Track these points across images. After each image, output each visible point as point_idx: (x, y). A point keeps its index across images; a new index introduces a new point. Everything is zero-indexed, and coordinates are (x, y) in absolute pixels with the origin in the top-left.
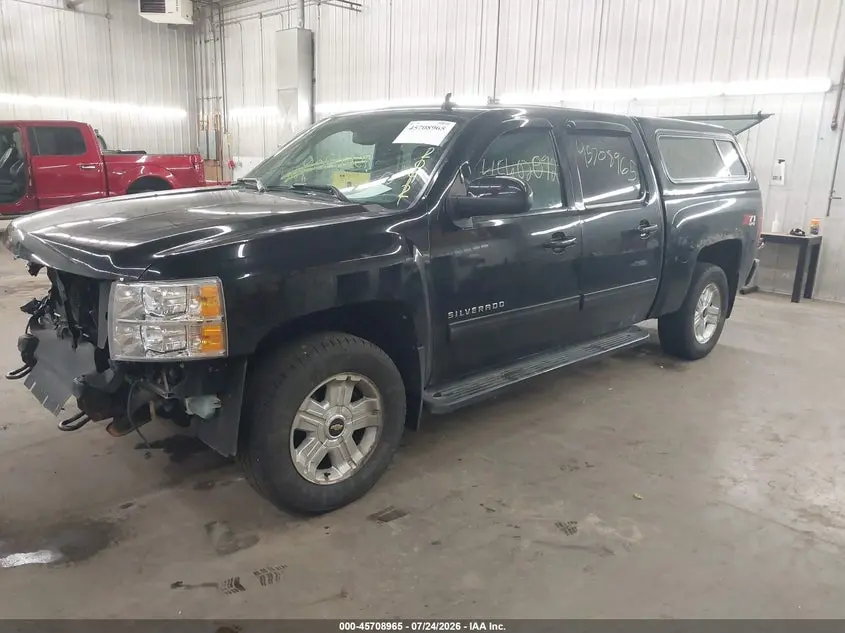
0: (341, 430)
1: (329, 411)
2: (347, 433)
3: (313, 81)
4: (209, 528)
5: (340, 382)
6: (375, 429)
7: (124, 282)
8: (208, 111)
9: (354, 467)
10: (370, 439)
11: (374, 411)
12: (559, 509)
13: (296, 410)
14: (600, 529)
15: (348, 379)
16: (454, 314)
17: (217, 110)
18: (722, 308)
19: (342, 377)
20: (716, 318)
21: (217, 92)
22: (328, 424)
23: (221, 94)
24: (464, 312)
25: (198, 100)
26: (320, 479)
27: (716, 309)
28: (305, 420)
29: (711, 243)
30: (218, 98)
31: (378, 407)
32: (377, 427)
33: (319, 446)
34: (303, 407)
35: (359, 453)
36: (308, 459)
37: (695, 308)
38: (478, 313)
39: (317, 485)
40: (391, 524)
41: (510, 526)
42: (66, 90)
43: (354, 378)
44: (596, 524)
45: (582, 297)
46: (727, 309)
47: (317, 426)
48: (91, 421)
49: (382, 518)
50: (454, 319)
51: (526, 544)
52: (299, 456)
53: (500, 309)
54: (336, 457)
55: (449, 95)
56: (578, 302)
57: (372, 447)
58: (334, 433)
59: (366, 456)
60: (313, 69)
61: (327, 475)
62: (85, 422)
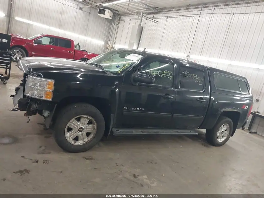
0: (82, 131)
1: (80, 125)
2: (84, 133)
3: (140, 41)
4: (41, 147)
5: (85, 118)
6: (93, 134)
7: (32, 76)
8: (110, 44)
9: (84, 143)
10: (91, 136)
11: (94, 129)
12: (137, 171)
13: (69, 121)
14: (145, 180)
15: (87, 117)
16: (126, 108)
17: (113, 44)
18: (230, 133)
19: (86, 116)
20: (227, 135)
21: (114, 39)
22: (79, 128)
23: (114, 40)
24: (129, 108)
25: (108, 40)
26: (73, 143)
27: (227, 132)
28: (72, 125)
29: (227, 110)
30: (113, 41)
31: (95, 128)
32: (94, 134)
33: (74, 134)
34: (71, 121)
35: (87, 139)
36: (70, 136)
37: (218, 130)
38: (134, 110)
39: (71, 144)
40: (87, 160)
41: (120, 171)
42: (73, 31)
43: (89, 117)
44: (145, 178)
45: (173, 115)
46: (232, 133)
47: (75, 128)
48: (20, 110)
49: (86, 158)
50: (126, 109)
51: (120, 176)
52: (68, 135)
53: (142, 111)
54: (79, 138)
55: (145, 49)
56: (171, 116)
57: (91, 139)
58: (80, 131)
59: (88, 141)
60: (140, 38)
61: (75, 142)
62: (18, 110)
